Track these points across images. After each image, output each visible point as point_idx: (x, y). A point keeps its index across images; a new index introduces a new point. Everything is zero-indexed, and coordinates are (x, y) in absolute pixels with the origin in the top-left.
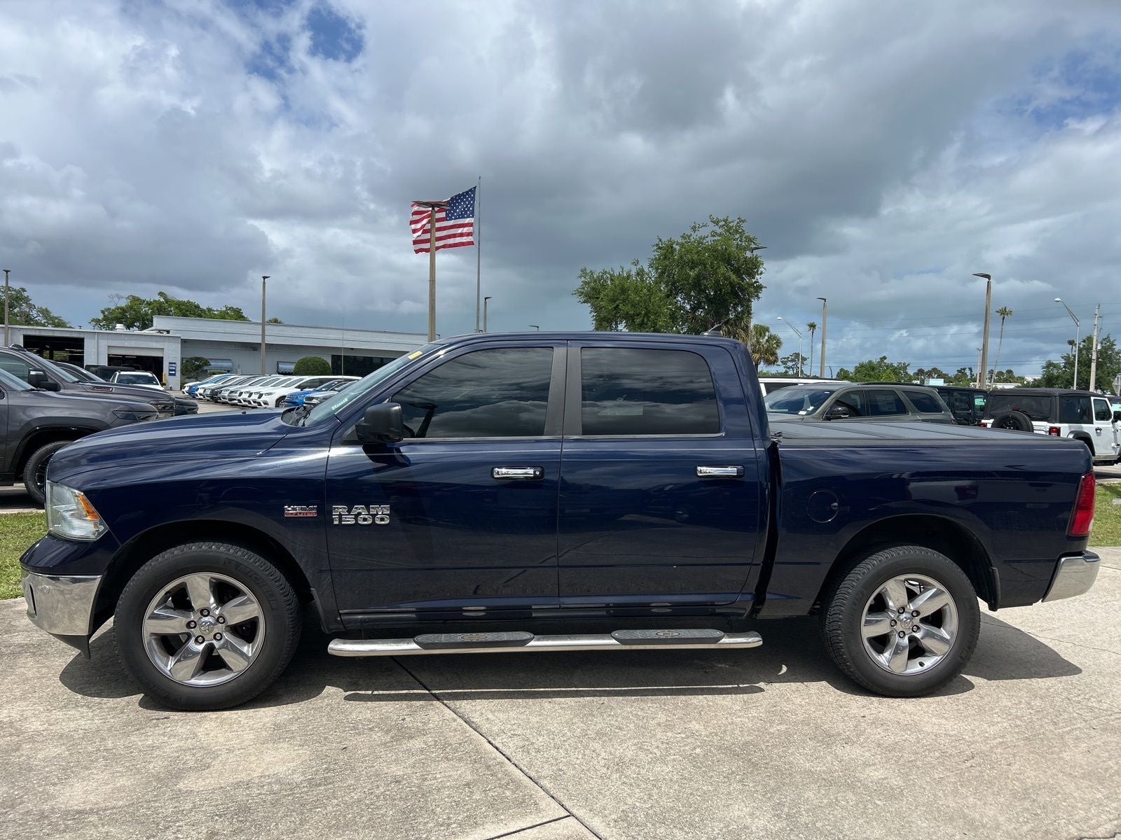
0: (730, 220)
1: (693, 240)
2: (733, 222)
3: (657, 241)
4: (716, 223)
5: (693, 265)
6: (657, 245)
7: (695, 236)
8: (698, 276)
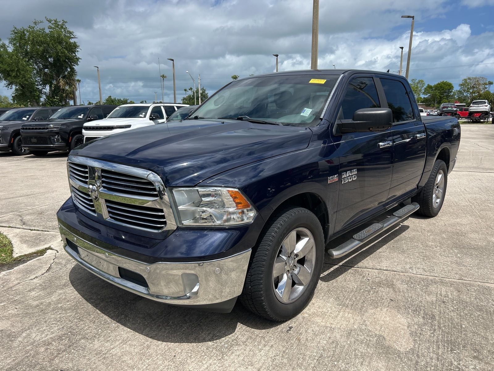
0: (58, 21)
1: (36, 30)
2: (60, 22)
3: (13, 29)
4: (50, 21)
5: (41, 43)
6: (14, 31)
7: (37, 28)
8: (44, 51)
